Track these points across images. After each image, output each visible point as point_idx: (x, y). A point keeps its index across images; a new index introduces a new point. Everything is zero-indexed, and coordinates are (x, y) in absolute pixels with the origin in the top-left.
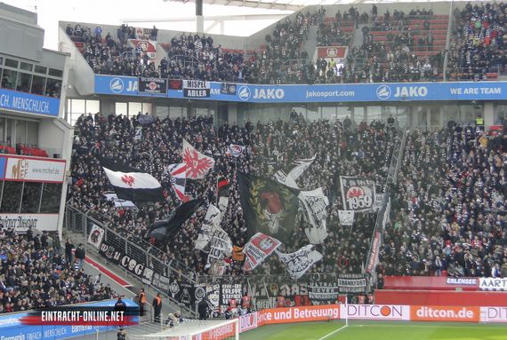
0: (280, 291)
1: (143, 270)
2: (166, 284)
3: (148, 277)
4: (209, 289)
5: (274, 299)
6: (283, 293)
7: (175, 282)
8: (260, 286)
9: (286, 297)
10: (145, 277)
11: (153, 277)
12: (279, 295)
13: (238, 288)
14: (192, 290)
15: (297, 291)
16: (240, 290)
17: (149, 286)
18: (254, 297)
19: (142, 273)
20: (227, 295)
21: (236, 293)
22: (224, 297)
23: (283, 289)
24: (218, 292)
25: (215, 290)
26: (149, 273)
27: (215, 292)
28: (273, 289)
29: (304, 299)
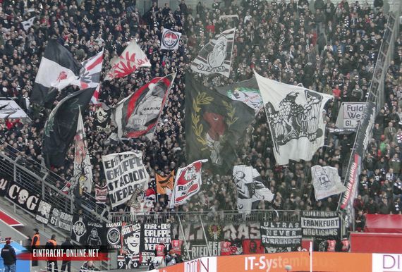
0: (223, 233)
1: (38, 204)
2: (68, 222)
3: (44, 212)
5: (215, 244)
6: (227, 236)
7: (81, 220)
10: (40, 213)
11: (51, 213)
12: (221, 238)
13: (165, 229)
14: (103, 231)
15: (246, 234)
16: (168, 232)
17: (45, 225)
18: (187, 242)
19: (37, 208)
20: (151, 239)
21: (163, 236)
22: (147, 241)
23: (226, 231)
24: (139, 234)
25: (134, 232)
26: (45, 208)
27: (134, 234)
28: (212, 230)
29: (255, 245)
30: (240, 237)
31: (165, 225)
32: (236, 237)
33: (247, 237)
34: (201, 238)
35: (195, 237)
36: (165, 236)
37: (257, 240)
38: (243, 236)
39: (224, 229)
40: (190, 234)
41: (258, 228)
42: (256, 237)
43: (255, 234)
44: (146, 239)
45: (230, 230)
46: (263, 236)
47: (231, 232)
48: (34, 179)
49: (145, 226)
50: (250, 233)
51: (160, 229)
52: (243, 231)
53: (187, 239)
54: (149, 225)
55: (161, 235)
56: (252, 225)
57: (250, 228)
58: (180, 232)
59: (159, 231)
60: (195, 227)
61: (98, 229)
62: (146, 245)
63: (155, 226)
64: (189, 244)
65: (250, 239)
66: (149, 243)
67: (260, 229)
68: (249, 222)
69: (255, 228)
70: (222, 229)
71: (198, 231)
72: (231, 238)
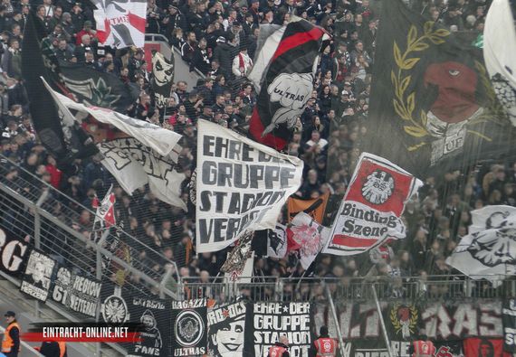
0: (421, 323)
1: (25, 259)
2: (91, 299)
3: (39, 277)
4: (215, 316)
5: (405, 346)
6: (430, 330)
7: (118, 293)
8: (363, 309)
9: (438, 341)
10: (30, 279)
11: (54, 278)
12: (417, 335)
13: (299, 313)
14: (167, 317)
15: (471, 326)
16: (304, 320)
17: (42, 303)
18: (345, 340)
19: (23, 267)
20: (267, 334)
21: (293, 328)
22: (259, 340)
23: (428, 319)
24: (242, 323)
25: (232, 320)
26: (41, 266)
27: (233, 325)
28: (400, 317)
29: (491, 347)
30: (458, 331)
31: (298, 306)
32: (449, 332)
33: (473, 332)
34: (376, 333)
35: (363, 331)
36: (298, 328)
37: (493, 338)
38: (465, 331)
39: (425, 315)
40: (352, 326)
41: (498, 311)
42: (492, 333)
43: (491, 327)
44: (257, 334)
45: (436, 316)
46: (509, 330)
47: (439, 322)
48: (18, 205)
49: (256, 307)
50: (479, 324)
51: (287, 314)
52: (466, 319)
53: (346, 336)
54: (263, 306)
55: (289, 327)
56: (485, 307)
57: (480, 313)
58: (330, 319)
59: (285, 318)
60: (362, 311)
61: (156, 313)
62: (257, 348)
63: (278, 307)
64: (349, 345)
65: (479, 337)
66: (263, 343)
67: (502, 316)
68: (479, 301)
69: (492, 313)
70: (420, 314)
71: (369, 319)
72: (439, 336)
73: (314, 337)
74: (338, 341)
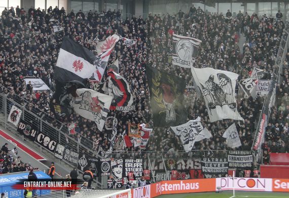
0: (176, 165)
1: (56, 146)
2: (76, 158)
3: (60, 151)
4: (113, 163)
7: (84, 156)
9: (182, 171)
10: (57, 152)
11: (64, 152)
13: (139, 162)
15: (192, 166)
16: (141, 164)
17: (61, 160)
19: (55, 148)
24: (122, 166)
26: (61, 148)
27: (119, 166)
28: (170, 163)
29: (198, 173)
30: (188, 168)
31: (139, 160)
32: (185, 168)
33: (192, 168)
34: (162, 168)
35: (158, 168)
36: (139, 167)
38: (190, 167)
39: (178, 163)
40: (155, 166)
41: (200, 162)
42: (198, 168)
43: (198, 166)
44: (126, 169)
45: (181, 163)
46: (203, 167)
47: (182, 165)
48: (54, 130)
49: (126, 160)
50: (194, 165)
51: (136, 162)
52: (190, 164)
53: (153, 169)
54: (128, 160)
55: (136, 167)
56: (196, 160)
57: (194, 162)
58: (148, 164)
59: (135, 164)
60: (158, 161)
61: (95, 162)
62: (126, 173)
63: (133, 160)
64: (154, 172)
65: (194, 169)
67: (201, 163)
68: (194, 158)
69: (198, 162)
70: (176, 162)
71: (160, 164)
72: (182, 169)
73: (144, 169)
74: (151, 171)
